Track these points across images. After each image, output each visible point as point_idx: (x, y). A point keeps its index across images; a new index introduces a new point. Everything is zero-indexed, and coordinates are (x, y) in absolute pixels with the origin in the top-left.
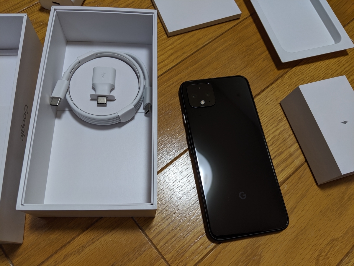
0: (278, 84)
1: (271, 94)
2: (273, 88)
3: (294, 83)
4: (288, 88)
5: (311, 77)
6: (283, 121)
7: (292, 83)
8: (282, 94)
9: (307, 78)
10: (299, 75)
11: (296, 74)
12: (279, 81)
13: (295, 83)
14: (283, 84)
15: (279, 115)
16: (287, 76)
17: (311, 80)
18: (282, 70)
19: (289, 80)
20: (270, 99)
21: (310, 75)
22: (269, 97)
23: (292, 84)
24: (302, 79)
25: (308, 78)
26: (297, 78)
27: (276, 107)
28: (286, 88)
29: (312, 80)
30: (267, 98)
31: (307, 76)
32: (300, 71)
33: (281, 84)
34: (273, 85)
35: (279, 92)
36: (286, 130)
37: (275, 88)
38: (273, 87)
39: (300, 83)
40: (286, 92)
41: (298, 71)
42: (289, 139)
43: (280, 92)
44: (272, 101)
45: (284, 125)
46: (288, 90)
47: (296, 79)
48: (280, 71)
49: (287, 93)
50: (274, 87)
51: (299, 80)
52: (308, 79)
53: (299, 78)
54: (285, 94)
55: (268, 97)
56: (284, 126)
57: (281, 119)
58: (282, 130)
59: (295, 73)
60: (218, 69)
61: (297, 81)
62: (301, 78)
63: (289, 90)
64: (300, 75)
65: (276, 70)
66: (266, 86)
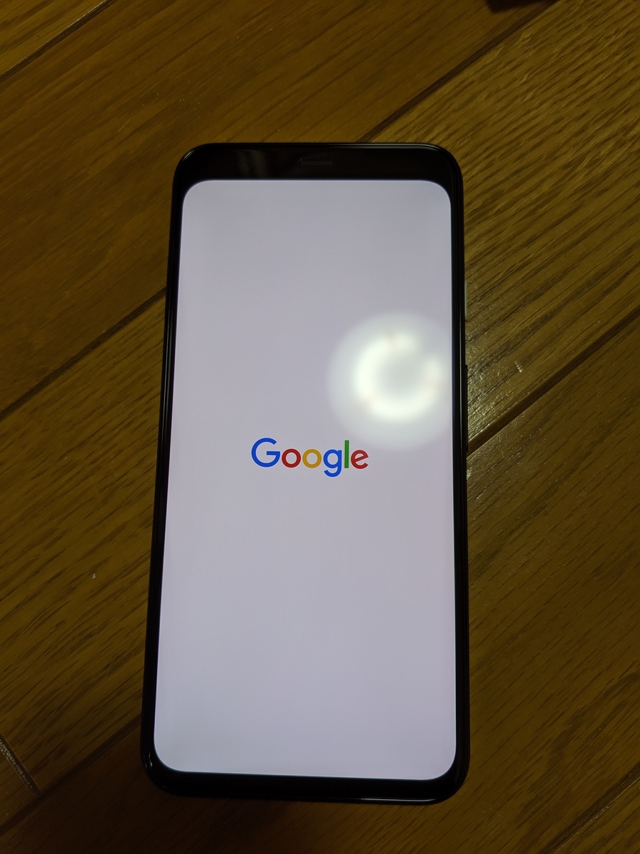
0: (485, 66)
1: (456, 105)
2: (466, 83)
3: (553, 60)
4: (525, 82)
5: (628, 33)
6: (490, 214)
7: (547, 59)
8: (500, 105)
9: (610, 37)
10: (580, 26)
11: (567, 24)
12: (494, 54)
13: (557, 62)
14: (508, 68)
15: (478, 191)
16: (526, 34)
17: (626, 47)
18: (510, 12)
19: (534, 51)
20: (447, 128)
21: (625, 24)
22: (444, 119)
23: (546, 66)
24: (589, 42)
25: (613, 39)
26: (570, 40)
27: (468, 158)
28: (518, 84)
29: (631, 45)
30: (435, 125)
31: (613, 32)
32: (584, 12)
33: (498, 65)
34: (468, 73)
35: (488, 98)
36: (500, 249)
37: (472, 82)
38: (467, 78)
39: (577, 59)
40: (517, 97)
41: (577, 13)
42: (505, 289)
43: (492, 100)
44: (456, 136)
45: (490, 231)
46: (525, 88)
47: (566, 42)
48: (501, 16)
49: (519, 100)
50: (470, 80)
51: (576, 49)
52: (612, 44)
53: (579, 38)
54: (510, 108)
56: (492, 234)
57: (483, 206)
58: (481, 253)
59: (564, 22)
61: (568, 51)
62: (587, 39)
63: (528, 91)
64: (584, 29)
65: (486, 11)
66: (437, 79)
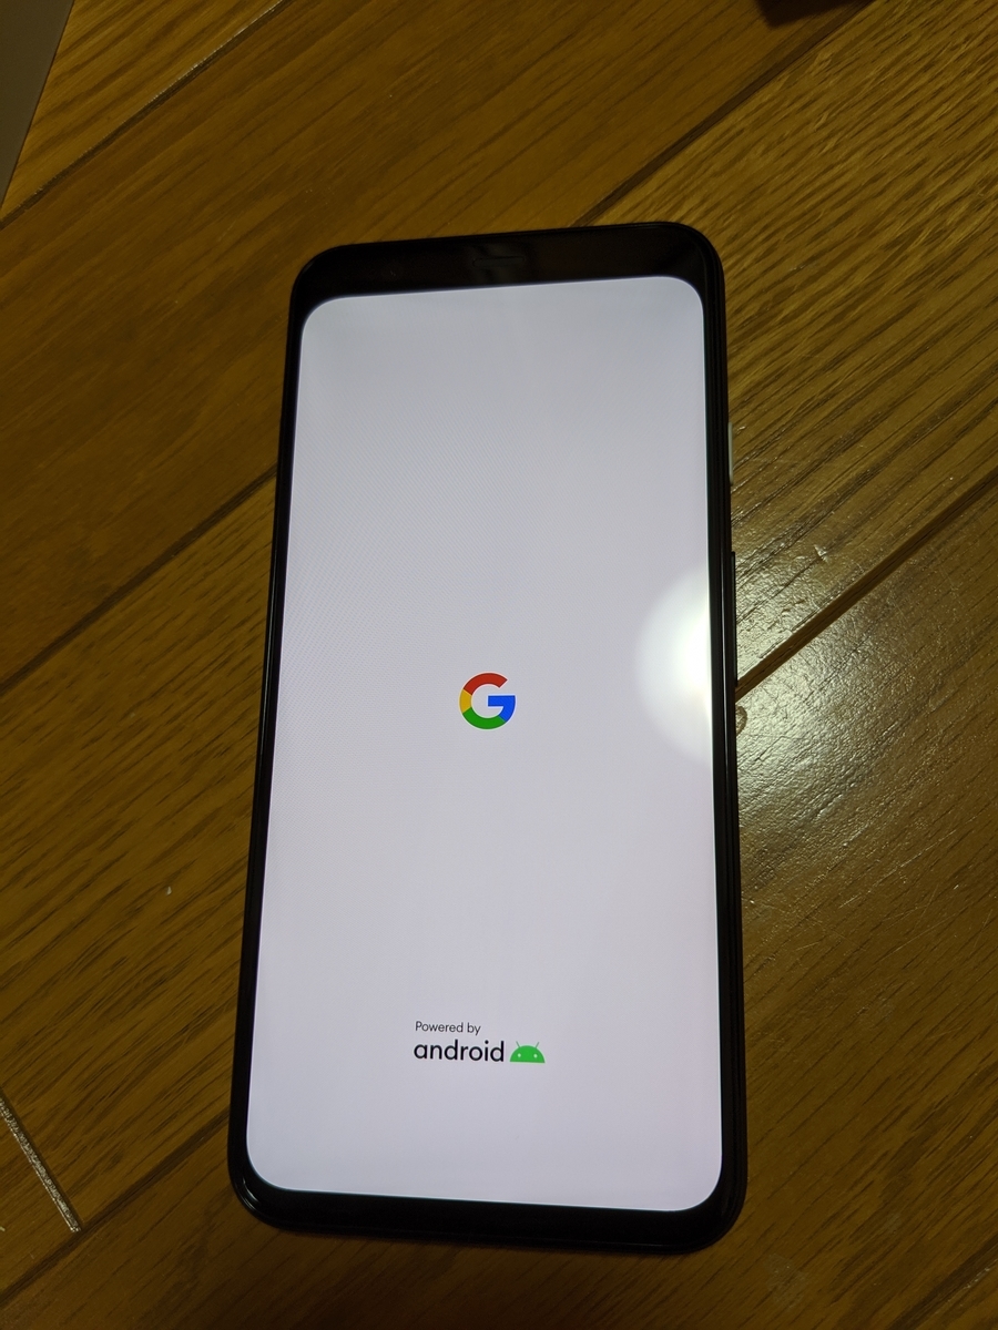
0: (761, 106)
1: (716, 167)
2: (732, 133)
3: (867, 88)
4: (824, 125)
5: (987, 38)
6: (772, 323)
7: (858, 88)
8: (786, 161)
9: (957, 46)
10: (908, 36)
11: (888, 33)
12: (775, 87)
13: (873, 91)
14: (797, 106)
15: (752, 291)
16: (824, 54)
17: (984, 61)
18: (799, 25)
19: (838, 78)
20: (703, 202)
21: (981, 27)
22: (699, 188)
23: (856, 98)
24: (924, 56)
25: (963, 49)
26: (894, 57)
27: (737, 243)
28: (812, 127)
29: (991, 55)
30: (684, 198)
31: (962, 39)
32: (914, 14)
33: (782, 102)
34: (736, 119)
35: (765, 152)
36: (788, 377)
37: (742, 131)
38: (733, 126)
39: (907, 84)
40: (811, 148)
41: (903, 17)
42: (798, 435)
43: (772, 155)
44: (718, 211)
45: (772, 350)
46: (824, 133)
47: (888, 60)
48: (784, 33)
49: (814, 152)
50: (738, 128)
51: (904, 69)
52: (961, 57)
53: (908, 53)
54: (799, 166)
55: (693, 192)
56: (776, 354)
57: (760, 313)
58: (759, 384)
59: (884, 31)
60: (413, 71)
61: (891, 73)
62: (920, 53)
63: (829, 137)
64: (915, 38)
65: (761, 25)
66: (687, 130)
